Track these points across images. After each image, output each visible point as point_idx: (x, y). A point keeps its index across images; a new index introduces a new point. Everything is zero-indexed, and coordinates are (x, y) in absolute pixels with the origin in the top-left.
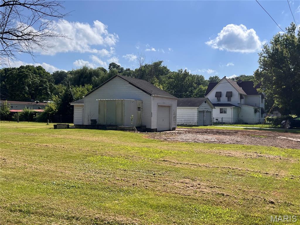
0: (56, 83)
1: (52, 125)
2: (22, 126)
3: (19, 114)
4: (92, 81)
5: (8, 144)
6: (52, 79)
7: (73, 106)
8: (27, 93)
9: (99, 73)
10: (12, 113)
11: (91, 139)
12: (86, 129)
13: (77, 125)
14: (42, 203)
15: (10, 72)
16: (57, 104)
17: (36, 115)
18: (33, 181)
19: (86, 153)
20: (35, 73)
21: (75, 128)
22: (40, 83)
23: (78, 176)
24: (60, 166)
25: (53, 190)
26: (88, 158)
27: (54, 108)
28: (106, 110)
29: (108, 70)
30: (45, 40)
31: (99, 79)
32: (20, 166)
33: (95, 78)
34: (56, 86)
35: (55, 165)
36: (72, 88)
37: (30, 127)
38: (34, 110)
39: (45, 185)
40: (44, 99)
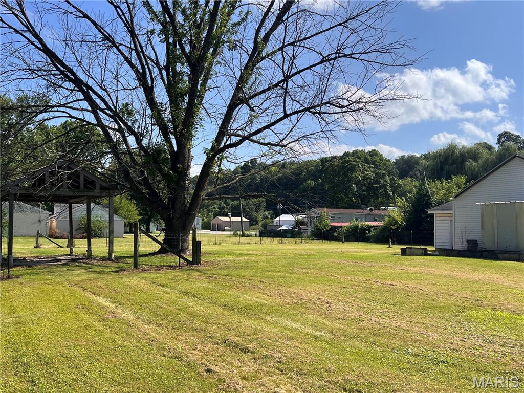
0: (402, 176)
1: (397, 248)
2: (349, 250)
3: (344, 229)
4: (464, 168)
5: (332, 278)
6: (394, 171)
7: (432, 216)
8: (354, 195)
9: (478, 153)
10: (334, 229)
11: (470, 277)
12: (458, 257)
13: (441, 249)
14: (393, 384)
15: (330, 163)
16: (405, 212)
17: (370, 231)
18: (375, 344)
19: (463, 303)
20: (366, 161)
21: (438, 255)
22: (374, 178)
23: (451, 343)
24: (418, 323)
25: (408, 363)
26: (467, 312)
27: (399, 219)
28: (495, 221)
29: (496, 147)
30: (384, 107)
31: (479, 164)
32: (352, 315)
33: (471, 164)
34: (401, 182)
35: (408, 319)
36: (428, 185)
37: (362, 250)
38: (366, 223)
39: (394, 352)
40: (383, 204)
